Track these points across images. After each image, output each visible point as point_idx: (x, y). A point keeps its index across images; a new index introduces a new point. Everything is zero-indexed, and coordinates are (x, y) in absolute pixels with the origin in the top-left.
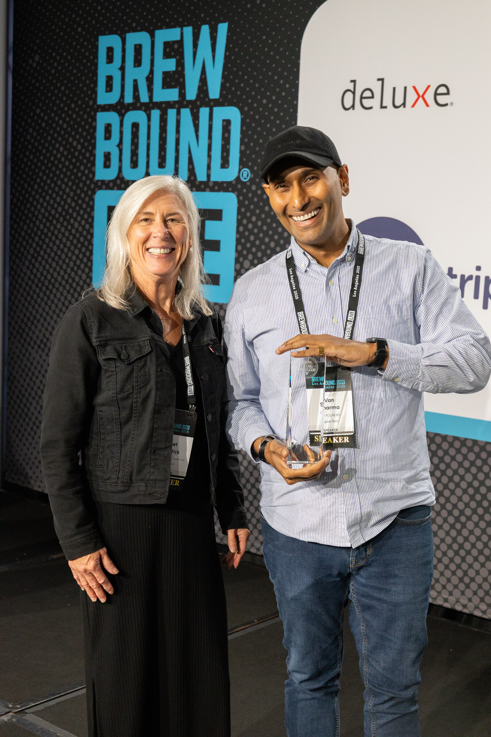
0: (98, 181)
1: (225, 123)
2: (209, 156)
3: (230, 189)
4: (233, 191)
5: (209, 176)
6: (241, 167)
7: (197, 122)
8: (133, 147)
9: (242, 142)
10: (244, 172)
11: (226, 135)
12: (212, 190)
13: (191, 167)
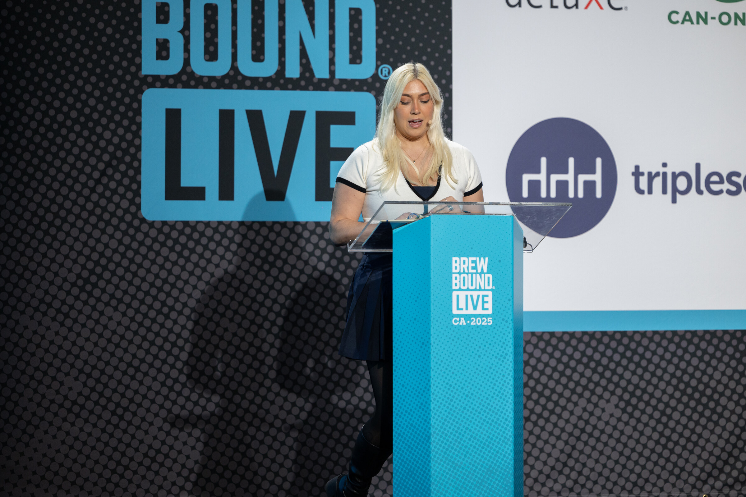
0: (146, 76)
1: (353, 12)
2: (332, 49)
3: (365, 88)
4: (369, 91)
5: (332, 73)
6: (379, 63)
7: (311, 8)
8: (209, 35)
9: (379, 34)
10: (384, 69)
11: (356, 26)
12: (338, 88)
13: (304, 61)
